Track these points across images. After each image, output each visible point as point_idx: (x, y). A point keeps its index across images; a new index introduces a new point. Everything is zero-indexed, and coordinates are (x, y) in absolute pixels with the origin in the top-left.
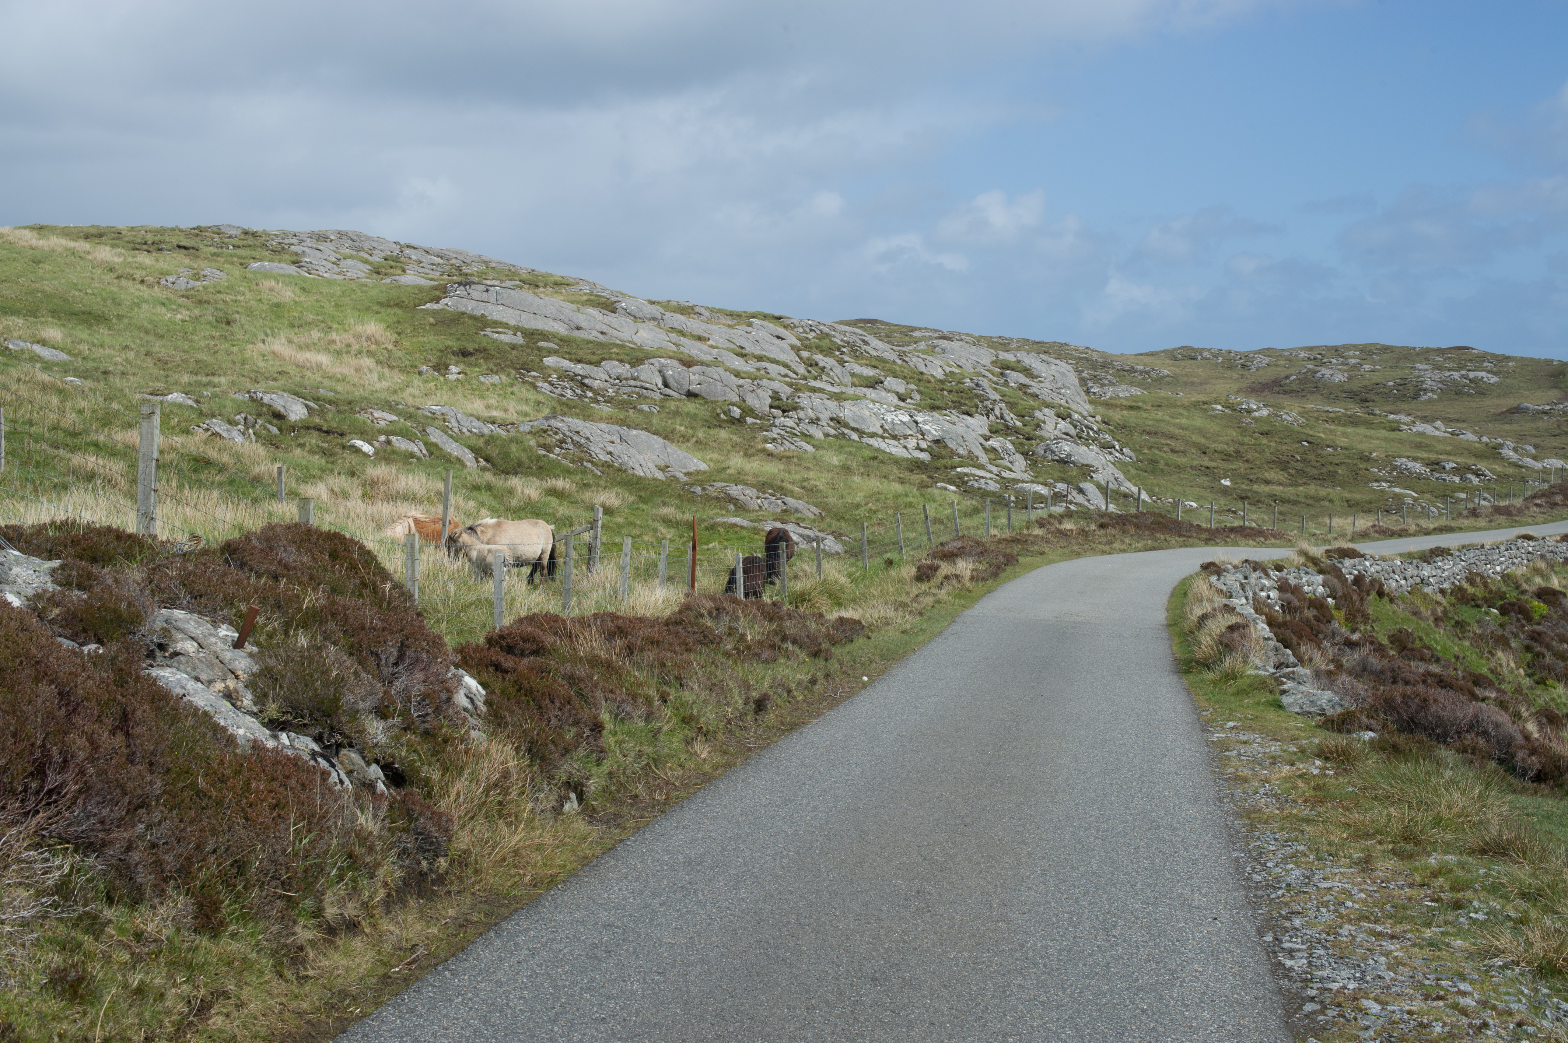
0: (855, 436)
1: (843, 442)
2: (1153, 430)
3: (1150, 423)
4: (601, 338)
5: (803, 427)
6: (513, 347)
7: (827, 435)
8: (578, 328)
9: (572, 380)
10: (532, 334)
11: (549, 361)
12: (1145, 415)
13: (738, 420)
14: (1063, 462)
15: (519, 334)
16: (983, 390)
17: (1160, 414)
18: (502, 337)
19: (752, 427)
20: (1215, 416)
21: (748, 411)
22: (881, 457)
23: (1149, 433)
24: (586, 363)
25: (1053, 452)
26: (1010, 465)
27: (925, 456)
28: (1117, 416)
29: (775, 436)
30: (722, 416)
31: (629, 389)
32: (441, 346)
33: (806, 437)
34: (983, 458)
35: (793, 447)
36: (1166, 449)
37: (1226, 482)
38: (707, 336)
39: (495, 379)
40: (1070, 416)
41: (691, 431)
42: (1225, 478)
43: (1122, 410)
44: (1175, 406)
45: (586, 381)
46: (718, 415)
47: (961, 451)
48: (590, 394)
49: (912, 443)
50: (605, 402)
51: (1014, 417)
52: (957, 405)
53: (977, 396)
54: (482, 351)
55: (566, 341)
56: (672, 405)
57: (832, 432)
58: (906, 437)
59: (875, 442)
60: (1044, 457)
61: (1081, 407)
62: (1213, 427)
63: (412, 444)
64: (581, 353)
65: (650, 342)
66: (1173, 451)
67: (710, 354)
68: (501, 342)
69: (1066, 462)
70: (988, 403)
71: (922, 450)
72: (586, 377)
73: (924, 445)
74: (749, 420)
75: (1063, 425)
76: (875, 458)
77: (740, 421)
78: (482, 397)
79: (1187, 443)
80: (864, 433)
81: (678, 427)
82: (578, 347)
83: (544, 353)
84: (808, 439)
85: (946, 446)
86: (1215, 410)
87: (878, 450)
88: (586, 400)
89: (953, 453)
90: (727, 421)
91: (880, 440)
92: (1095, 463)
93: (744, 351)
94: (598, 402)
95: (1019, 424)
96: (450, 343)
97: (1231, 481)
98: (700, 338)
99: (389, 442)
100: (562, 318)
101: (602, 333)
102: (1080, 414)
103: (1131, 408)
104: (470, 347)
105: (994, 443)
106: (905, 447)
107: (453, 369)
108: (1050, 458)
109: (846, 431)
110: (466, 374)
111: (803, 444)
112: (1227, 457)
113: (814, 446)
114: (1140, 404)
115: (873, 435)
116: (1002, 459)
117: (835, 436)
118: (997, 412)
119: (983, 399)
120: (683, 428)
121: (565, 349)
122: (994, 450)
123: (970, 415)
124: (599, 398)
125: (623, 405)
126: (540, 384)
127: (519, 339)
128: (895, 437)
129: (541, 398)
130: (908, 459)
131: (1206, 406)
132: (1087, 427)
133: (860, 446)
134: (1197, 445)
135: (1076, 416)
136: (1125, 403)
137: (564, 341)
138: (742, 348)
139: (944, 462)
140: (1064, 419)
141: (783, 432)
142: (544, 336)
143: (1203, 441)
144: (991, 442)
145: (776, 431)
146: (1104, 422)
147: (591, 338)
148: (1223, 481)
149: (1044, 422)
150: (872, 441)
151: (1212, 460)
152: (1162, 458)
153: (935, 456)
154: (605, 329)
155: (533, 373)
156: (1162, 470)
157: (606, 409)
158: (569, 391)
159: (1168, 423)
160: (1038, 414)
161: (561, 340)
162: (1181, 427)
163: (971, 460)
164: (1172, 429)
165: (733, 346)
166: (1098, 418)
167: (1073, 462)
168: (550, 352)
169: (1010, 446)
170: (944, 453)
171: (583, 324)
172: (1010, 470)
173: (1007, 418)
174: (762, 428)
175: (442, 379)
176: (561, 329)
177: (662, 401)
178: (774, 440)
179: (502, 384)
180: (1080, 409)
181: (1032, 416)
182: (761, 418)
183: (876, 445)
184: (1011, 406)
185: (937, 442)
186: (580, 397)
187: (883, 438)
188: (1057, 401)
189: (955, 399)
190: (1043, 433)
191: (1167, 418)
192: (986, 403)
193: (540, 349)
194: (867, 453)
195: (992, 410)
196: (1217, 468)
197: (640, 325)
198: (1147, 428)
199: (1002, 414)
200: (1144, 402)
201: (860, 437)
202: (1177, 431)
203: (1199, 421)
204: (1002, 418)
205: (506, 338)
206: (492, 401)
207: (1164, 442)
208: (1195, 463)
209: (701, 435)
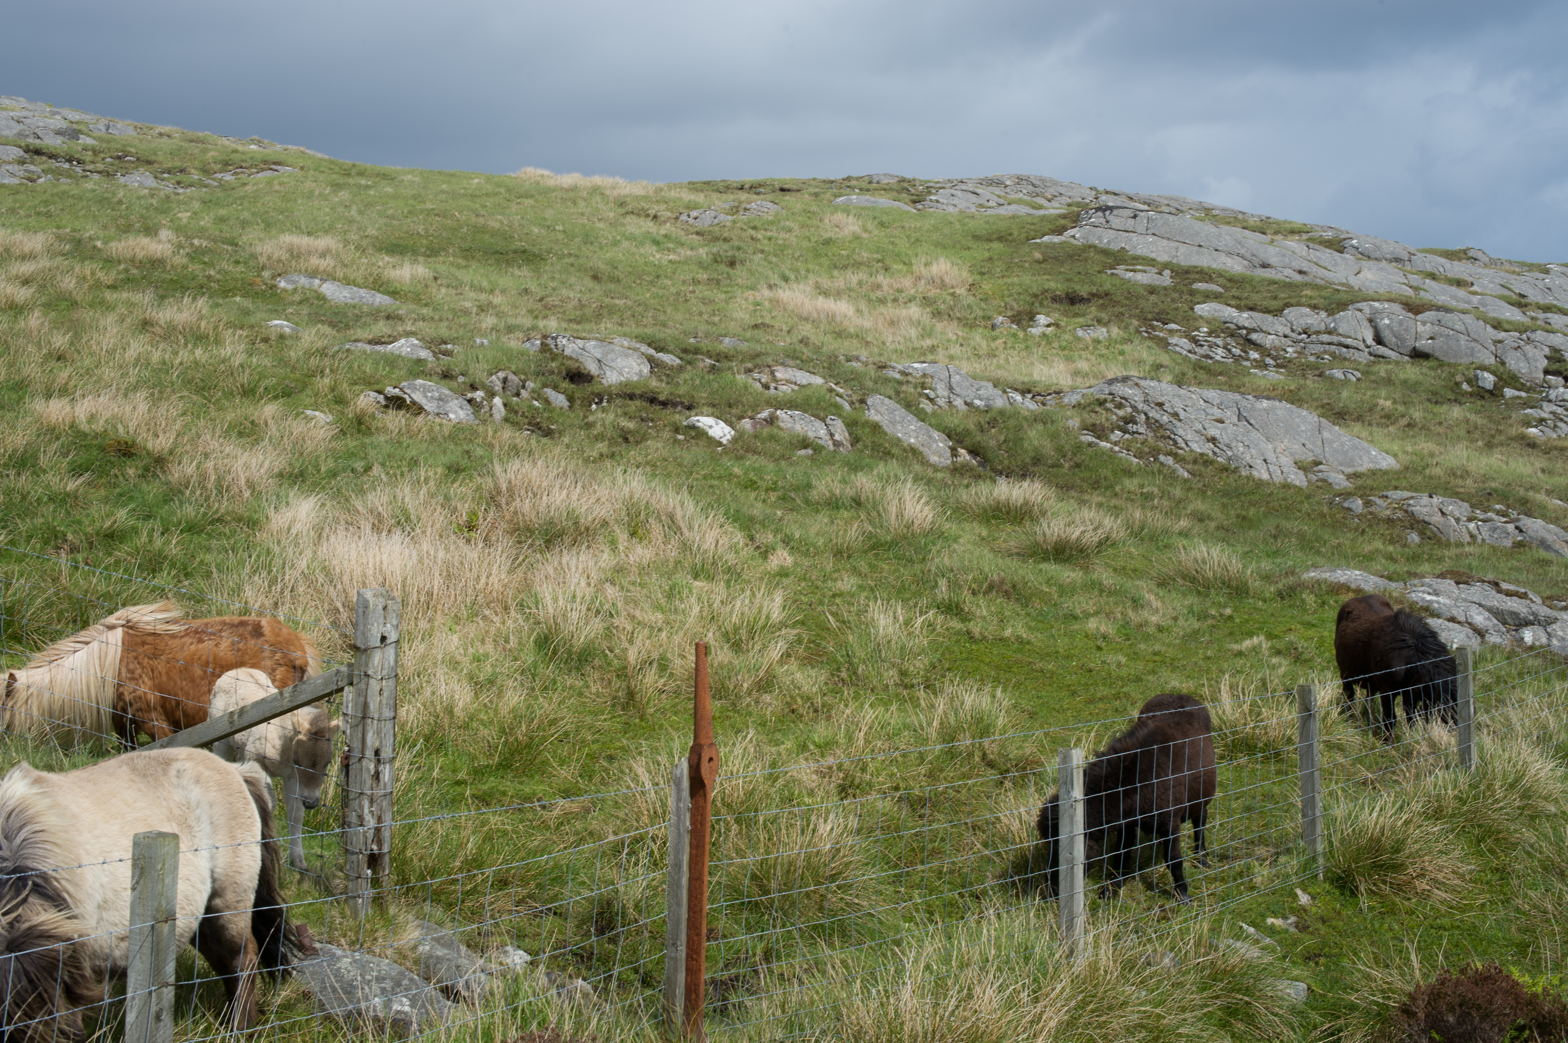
4: (1298, 278)
6: (1152, 290)
8: (1265, 266)
9: (1232, 335)
10: (1187, 272)
11: (1203, 309)
13: (1490, 392)
15: (1167, 273)
18: (1139, 277)
19: (1514, 404)
21: (1513, 380)
24: (1260, 311)
29: (1546, 415)
30: (1465, 386)
31: (1319, 348)
32: (1035, 290)
38: (1470, 279)
39: (1101, 332)
41: (1401, 408)
45: (1254, 336)
46: (1458, 384)
48: (1254, 355)
50: (1277, 366)
54: (1103, 297)
55: (1237, 282)
56: (1382, 370)
63: (818, 424)
64: (1256, 298)
65: (1374, 285)
67: (1469, 302)
68: (1135, 284)
72: (1254, 330)
74: (1509, 392)
77: (1494, 394)
78: (1069, 359)
81: (1381, 402)
82: (1254, 289)
83: (1198, 298)
88: (1247, 363)
90: (1471, 394)
93: (1523, 301)
94: (1266, 366)
96: (1053, 285)
98: (1459, 283)
100: (1242, 251)
101: (1301, 272)
104: (1083, 290)
107: (1042, 319)
110: (1057, 325)
120: (1388, 403)
121: (1234, 292)
124: (1269, 361)
125: (1305, 369)
126: (1173, 340)
127: (1166, 279)
129: (1164, 358)
137: (1234, 281)
138: (1524, 296)
141: (1560, 410)
142: (1206, 275)
145: (1548, 407)
147: (1279, 277)
154: (1305, 266)
155: (1173, 326)
157: (1274, 376)
158: (1220, 351)
161: (1231, 281)
165: (1506, 292)
168: (1208, 297)
171: (1273, 261)
174: (1526, 404)
175: (1021, 334)
176: (1236, 266)
177: (1368, 365)
178: (1542, 421)
179: (1110, 339)
182: (1528, 390)
186: (1237, 359)
193: (1192, 293)
197: (1365, 263)
205: (1144, 278)
206: (1083, 365)
209: (1417, 415)
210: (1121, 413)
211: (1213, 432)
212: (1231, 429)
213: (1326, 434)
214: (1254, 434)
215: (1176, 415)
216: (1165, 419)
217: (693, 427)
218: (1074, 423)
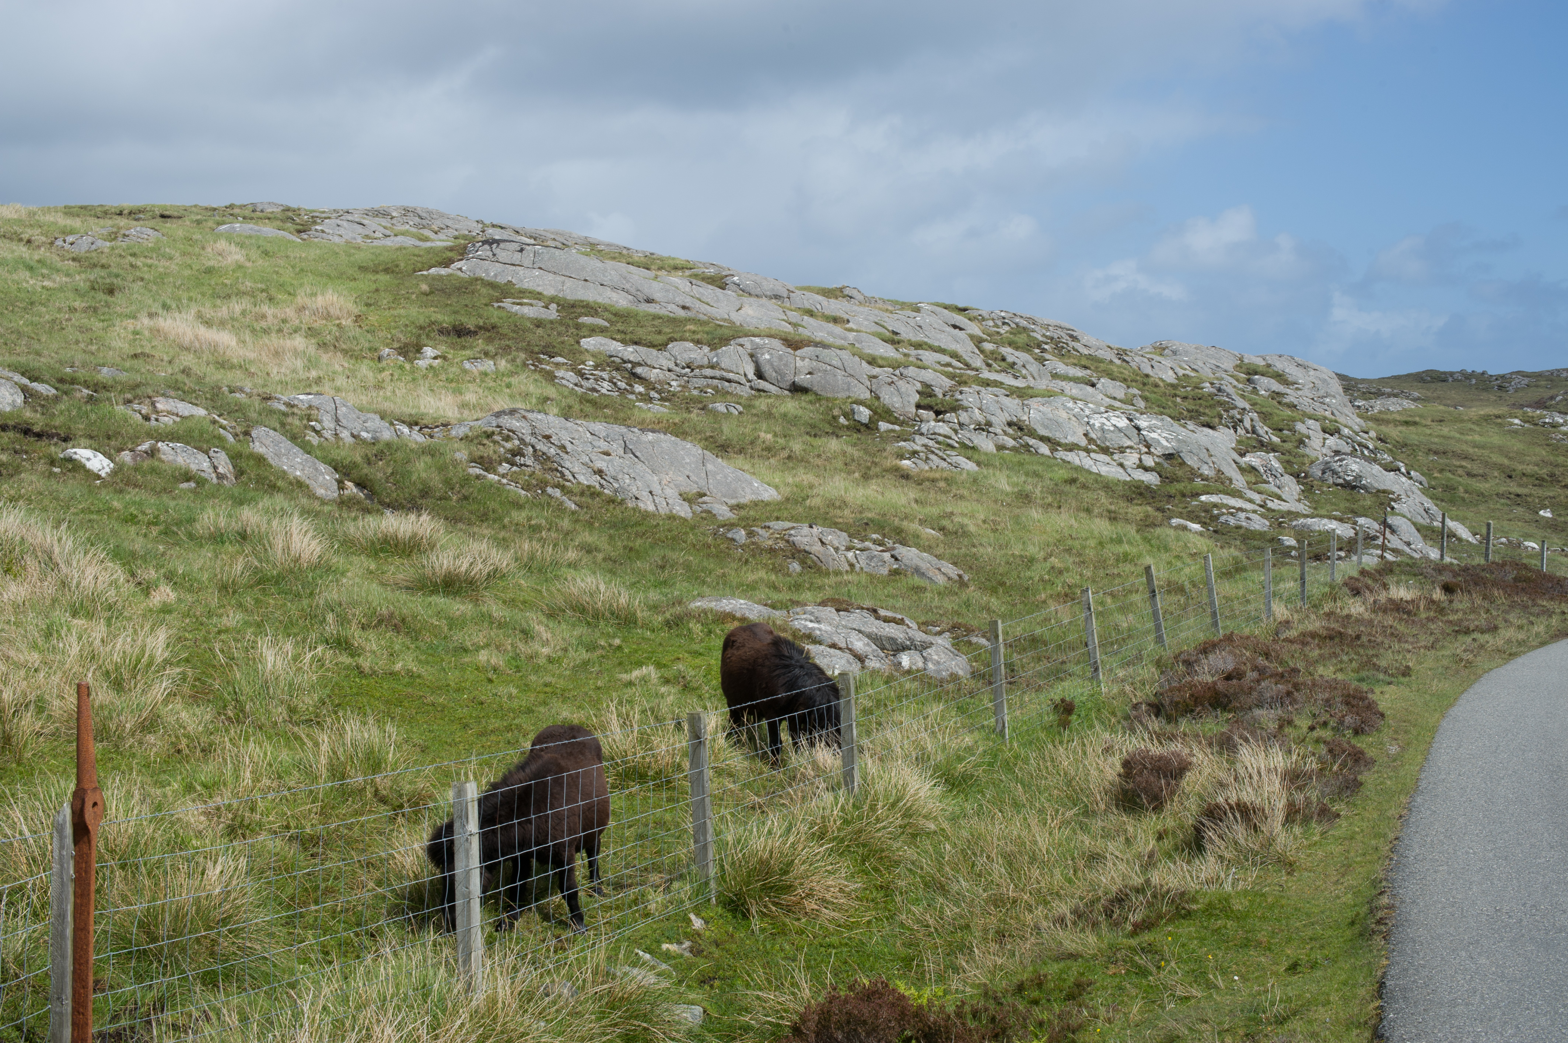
0: (1044, 449)
1: (1026, 457)
2: (1441, 448)
3: (1436, 440)
4: (682, 313)
5: (965, 435)
6: (539, 324)
7: (1001, 448)
8: (649, 301)
9: (617, 369)
10: (573, 306)
11: (589, 343)
12: (1428, 431)
13: (866, 426)
14: (1349, 486)
15: (553, 306)
16: (1228, 395)
17: (1445, 431)
18: (526, 310)
19: (887, 438)
20: (1516, 432)
21: (886, 414)
22: (1082, 479)
23: (1436, 453)
24: (645, 345)
25: (1334, 472)
26: (1276, 490)
27: (1152, 479)
28: (1394, 432)
29: (918, 448)
30: (842, 420)
31: (702, 382)
32: (422, 321)
33: (968, 450)
34: (1239, 481)
35: (944, 464)
36: (1460, 471)
37: (1546, 514)
38: (846, 317)
39: (488, 365)
40: (1338, 431)
41: (782, 441)
42: (1544, 507)
43: (1396, 426)
44: (1462, 421)
45: (639, 370)
46: (835, 418)
47: (1206, 471)
48: (639, 388)
49: (1131, 459)
50: (662, 399)
51: (1270, 431)
52: (1194, 415)
53: (1220, 404)
54: (490, 330)
55: (621, 316)
56: (762, 404)
57: (1010, 443)
58: (1122, 450)
59: (1075, 458)
60: (1322, 480)
61: (1350, 420)
62: (1516, 445)
63: (201, 456)
64: (641, 333)
65: (754, 321)
66: (1470, 474)
67: (845, 339)
68: (522, 317)
69: (1354, 487)
70: (1235, 412)
71: (1146, 469)
72: (639, 364)
73: (1149, 461)
74: (883, 426)
75: (1332, 441)
76: (1073, 481)
77: (870, 427)
78: (458, 392)
79: (1486, 464)
80: (1059, 444)
81: (762, 435)
82: (639, 324)
83: (584, 332)
84: (970, 453)
85: (1183, 464)
86: (1512, 424)
87: (1079, 469)
88: (633, 397)
89: (1194, 474)
90: (848, 428)
91: (1083, 454)
92: (1395, 488)
93: (896, 338)
94: (650, 400)
95: (1276, 439)
96: (440, 317)
97: (1552, 512)
98: (835, 320)
99: (152, 453)
100: (627, 286)
101: (684, 307)
102: (1350, 428)
103: (1407, 423)
104: (470, 323)
105: (1252, 459)
106: (1121, 465)
107: (429, 351)
108: (1331, 481)
109: (1032, 442)
110: (444, 358)
111: (962, 460)
112: (1540, 481)
113: (978, 464)
114: (1417, 419)
115: (1072, 447)
116: (1268, 482)
117: (1013, 449)
118: (1247, 424)
119: (1228, 407)
120: (769, 436)
121: (620, 326)
122: (1253, 469)
123: (1212, 428)
124: (653, 394)
125: (688, 403)
126: (560, 373)
127: (552, 313)
128: (1105, 450)
129: (551, 392)
130: (1125, 483)
131: (1499, 420)
132: (1360, 444)
133: (1049, 463)
134: (1501, 468)
135: (1346, 431)
136: (1398, 418)
137: (620, 316)
138: (897, 334)
139: (1180, 486)
140: (1332, 435)
141: (931, 443)
142: (591, 309)
143: (1506, 462)
144: (1247, 459)
145: (920, 440)
146: (1380, 439)
147: (663, 312)
148: (1541, 513)
149: (1309, 437)
150: (1071, 457)
151: (1520, 485)
152: (1460, 483)
153: (1167, 479)
154: (688, 302)
155: (559, 359)
156: (1463, 499)
157: (658, 410)
158: (606, 384)
159: (1459, 441)
160: (1300, 427)
161: (615, 315)
162: (1475, 445)
163: (1222, 484)
164: (1464, 447)
165: (881, 330)
166: (1373, 434)
167: (1364, 487)
168: (593, 331)
169: (1276, 464)
170: (1180, 473)
171: (657, 296)
172: (1280, 498)
173: (1261, 432)
174: (900, 437)
175: (407, 366)
176: (622, 301)
177: (750, 399)
178: (915, 453)
179: (497, 371)
180: (1350, 423)
181: (1293, 430)
182: (901, 424)
183: (1077, 462)
184: (1265, 417)
185: (1169, 457)
186: (622, 392)
187: (1088, 451)
188: (1320, 412)
189: (1191, 407)
190: (1307, 451)
191: (1453, 434)
192: (1232, 412)
193: (578, 327)
194: (1063, 473)
195: (1241, 421)
196: (1530, 495)
197: (746, 299)
198: (1434, 447)
199: (1253, 427)
200: (1421, 416)
201: (1053, 450)
202: (1471, 450)
203: (1496, 439)
204: (1254, 432)
205: (531, 311)
206: (470, 397)
207: (1458, 463)
208: (1502, 489)
209: (797, 447)
210: (509, 445)
211: (600, 464)
212: (617, 461)
213: (710, 467)
214: (640, 466)
215: (563, 447)
216: (553, 451)
217: (70, 460)
218: (462, 455)
